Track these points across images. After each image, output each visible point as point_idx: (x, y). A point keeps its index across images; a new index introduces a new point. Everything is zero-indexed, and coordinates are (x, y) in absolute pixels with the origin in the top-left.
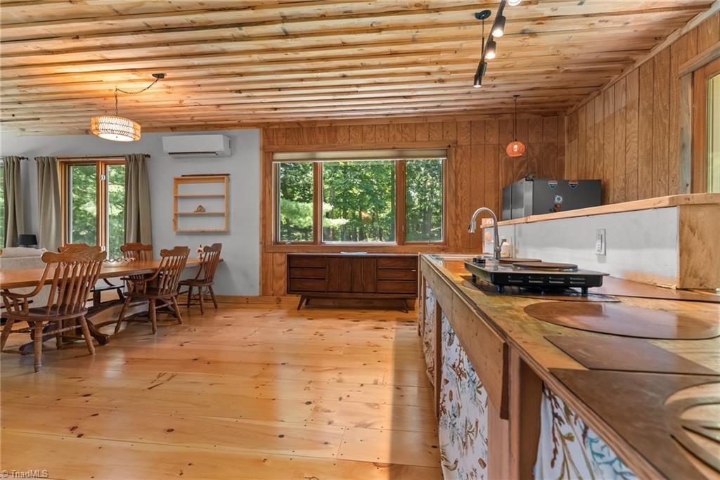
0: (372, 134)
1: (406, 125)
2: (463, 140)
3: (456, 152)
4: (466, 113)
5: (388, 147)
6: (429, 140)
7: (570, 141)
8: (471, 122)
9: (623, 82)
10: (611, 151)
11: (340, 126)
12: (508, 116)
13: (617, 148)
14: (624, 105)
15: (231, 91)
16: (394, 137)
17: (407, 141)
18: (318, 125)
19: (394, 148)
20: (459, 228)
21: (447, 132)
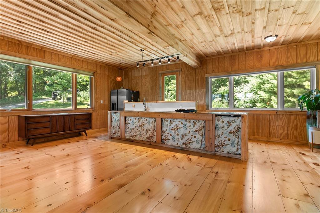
0: (64, 60)
1: (79, 60)
2: (98, 71)
3: (96, 75)
4: (102, 63)
5: (72, 67)
6: (87, 69)
7: (125, 78)
8: (101, 65)
9: (144, 69)
10: (141, 84)
11: (47, 51)
12: (111, 67)
13: (142, 84)
14: (144, 74)
15: (13, 19)
16: (74, 63)
17: (79, 66)
18: (33, 46)
19: (74, 68)
20: (97, 103)
21: (93, 67)
